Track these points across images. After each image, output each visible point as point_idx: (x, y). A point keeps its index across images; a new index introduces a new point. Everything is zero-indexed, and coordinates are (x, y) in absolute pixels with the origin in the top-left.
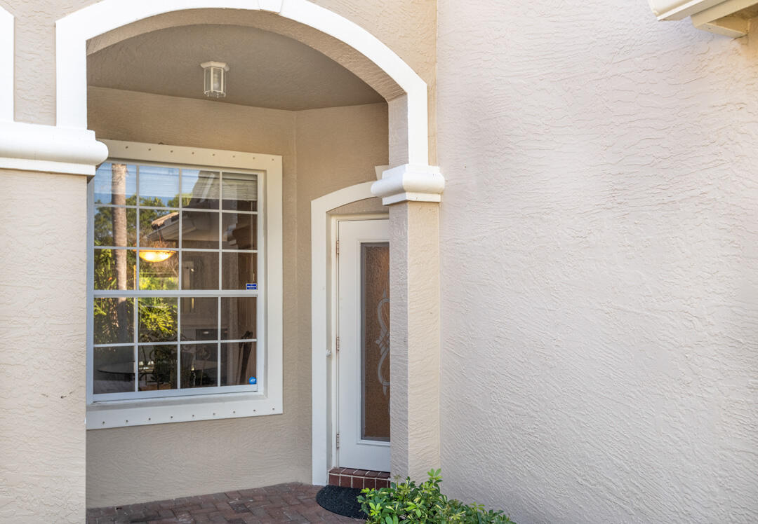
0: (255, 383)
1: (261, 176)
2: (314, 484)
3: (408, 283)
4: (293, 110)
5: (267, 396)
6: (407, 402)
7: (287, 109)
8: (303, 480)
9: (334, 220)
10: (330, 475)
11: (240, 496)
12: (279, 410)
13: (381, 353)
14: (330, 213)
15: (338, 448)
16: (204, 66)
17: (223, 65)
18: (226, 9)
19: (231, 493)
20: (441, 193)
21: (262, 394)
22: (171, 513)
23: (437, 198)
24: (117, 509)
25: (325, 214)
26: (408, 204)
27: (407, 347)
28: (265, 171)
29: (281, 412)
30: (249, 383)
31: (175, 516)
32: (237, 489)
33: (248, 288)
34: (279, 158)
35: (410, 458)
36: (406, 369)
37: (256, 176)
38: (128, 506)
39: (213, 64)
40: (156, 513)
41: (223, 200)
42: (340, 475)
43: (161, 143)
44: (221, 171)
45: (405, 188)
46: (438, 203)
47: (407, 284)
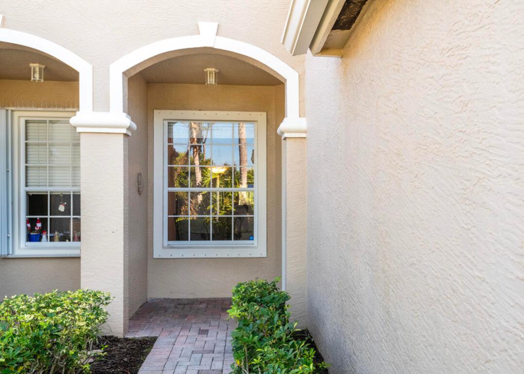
0: (253, 239)
1: (255, 124)
16: (205, 70)
17: (213, 69)
18: (187, 49)
20: (305, 132)
21: (256, 245)
23: (304, 135)
26: (287, 139)
29: (266, 256)
30: (250, 240)
33: (249, 187)
34: (264, 114)
39: (208, 69)
43: (200, 110)
45: (283, 131)
46: (305, 138)
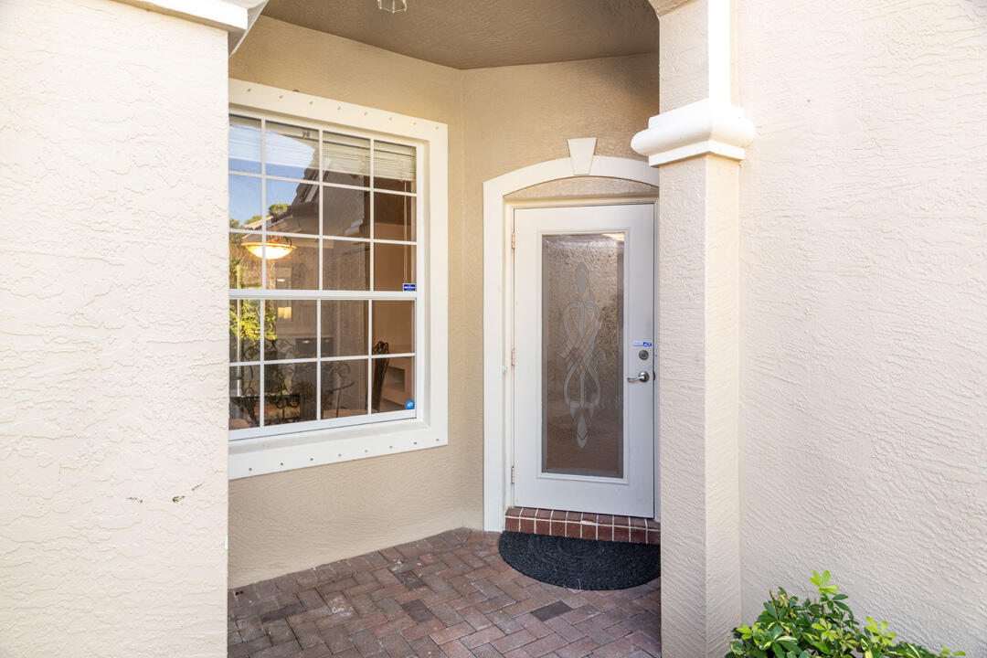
0: (413, 408)
1: (420, 149)
2: (486, 530)
3: (706, 274)
4: (461, 68)
5: (429, 423)
6: (704, 448)
7: (454, 67)
8: (473, 525)
9: (509, 207)
10: (507, 519)
11: (402, 557)
12: (444, 441)
13: (568, 368)
14: (507, 198)
15: (512, 483)
19: (387, 550)
20: (747, 145)
21: (422, 420)
22: (314, 594)
23: (739, 153)
24: (237, 594)
25: (502, 199)
26: (707, 159)
27: (703, 368)
28: (425, 142)
29: (447, 444)
31: (325, 602)
32: (394, 544)
33: (405, 289)
34: (444, 127)
35: (709, 531)
36: (702, 400)
37: (414, 148)
38: (251, 586)
40: (295, 600)
41: (375, 178)
42: (520, 518)
43: (296, 91)
44: (373, 138)
47: (704, 277)
